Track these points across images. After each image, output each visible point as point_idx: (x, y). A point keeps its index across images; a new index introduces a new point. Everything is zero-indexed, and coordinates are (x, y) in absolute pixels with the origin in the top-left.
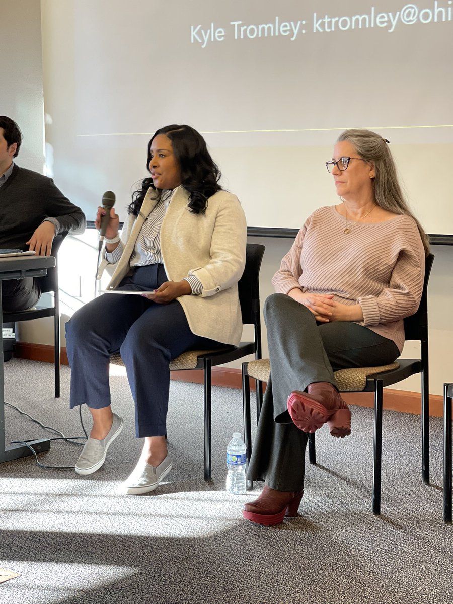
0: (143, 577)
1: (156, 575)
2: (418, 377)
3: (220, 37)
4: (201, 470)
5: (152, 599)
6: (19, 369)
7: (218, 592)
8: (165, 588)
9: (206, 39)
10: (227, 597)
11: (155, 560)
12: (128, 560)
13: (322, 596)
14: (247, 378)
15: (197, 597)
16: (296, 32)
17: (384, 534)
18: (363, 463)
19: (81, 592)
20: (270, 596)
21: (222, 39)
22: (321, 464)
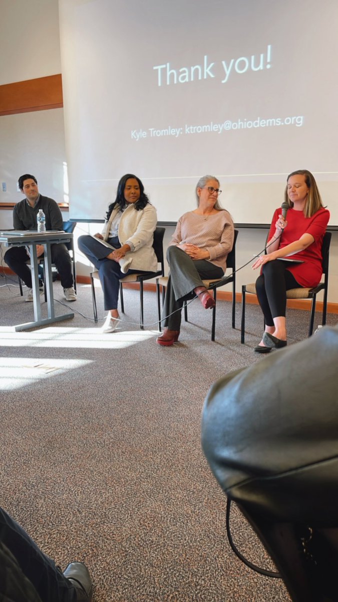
2: (231, 284)
9: (138, 136)
14: (158, 285)
16: (178, 133)
17: (216, 348)
22: (190, 322)
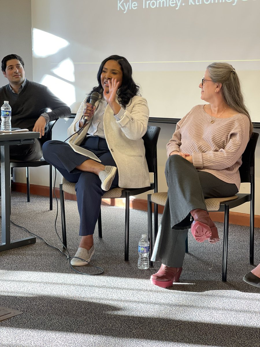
0: (93, 315)
1: (100, 314)
3: (134, 7)
4: (122, 256)
5: (98, 327)
6: (15, 197)
7: (136, 324)
8: (106, 321)
9: (126, 8)
10: (141, 327)
11: (99, 305)
12: (84, 305)
13: (195, 326)
14: (151, 203)
15: (124, 326)
16: (179, 5)
17: (229, 292)
18: (215, 253)
19: (58, 322)
20: (166, 326)
21: (136, 8)
22: (191, 253)
